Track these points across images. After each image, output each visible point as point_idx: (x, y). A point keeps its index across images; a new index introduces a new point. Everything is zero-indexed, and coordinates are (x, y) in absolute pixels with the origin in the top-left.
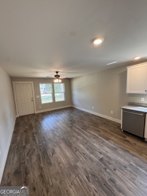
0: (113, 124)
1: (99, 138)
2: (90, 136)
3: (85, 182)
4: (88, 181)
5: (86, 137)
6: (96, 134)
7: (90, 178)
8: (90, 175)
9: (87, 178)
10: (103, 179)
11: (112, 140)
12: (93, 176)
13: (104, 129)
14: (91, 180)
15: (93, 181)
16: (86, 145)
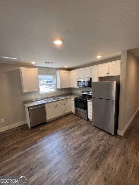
0: (13, 132)
1: (28, 151)
2: (17, 163)
3: (81, 171)
4: (79, 168)
5: (16, 170)
6: (20, 154)
7: (77, 165)
8: (74, 165)
9: (77, 168)
10: (75, 155)
11: (39, 139)
12: (75, 162)
13: (16, 142)
14: (78, 164)
15: (78, 162)
16: (35, 170)
